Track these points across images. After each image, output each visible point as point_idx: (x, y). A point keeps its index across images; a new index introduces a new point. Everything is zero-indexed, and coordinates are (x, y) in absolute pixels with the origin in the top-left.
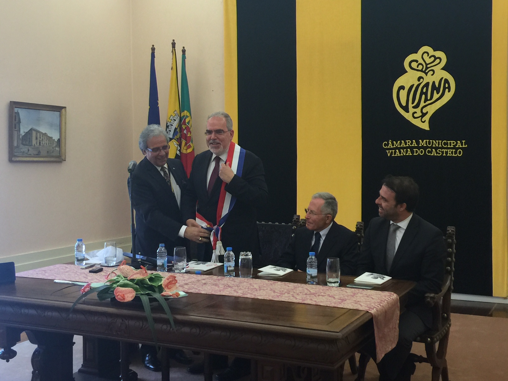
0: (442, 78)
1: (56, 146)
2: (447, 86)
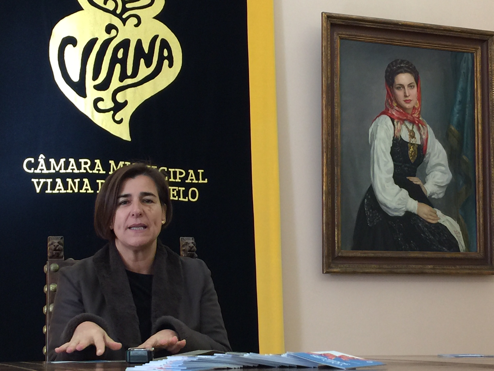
0: (157, 36)
2: (166, 53)
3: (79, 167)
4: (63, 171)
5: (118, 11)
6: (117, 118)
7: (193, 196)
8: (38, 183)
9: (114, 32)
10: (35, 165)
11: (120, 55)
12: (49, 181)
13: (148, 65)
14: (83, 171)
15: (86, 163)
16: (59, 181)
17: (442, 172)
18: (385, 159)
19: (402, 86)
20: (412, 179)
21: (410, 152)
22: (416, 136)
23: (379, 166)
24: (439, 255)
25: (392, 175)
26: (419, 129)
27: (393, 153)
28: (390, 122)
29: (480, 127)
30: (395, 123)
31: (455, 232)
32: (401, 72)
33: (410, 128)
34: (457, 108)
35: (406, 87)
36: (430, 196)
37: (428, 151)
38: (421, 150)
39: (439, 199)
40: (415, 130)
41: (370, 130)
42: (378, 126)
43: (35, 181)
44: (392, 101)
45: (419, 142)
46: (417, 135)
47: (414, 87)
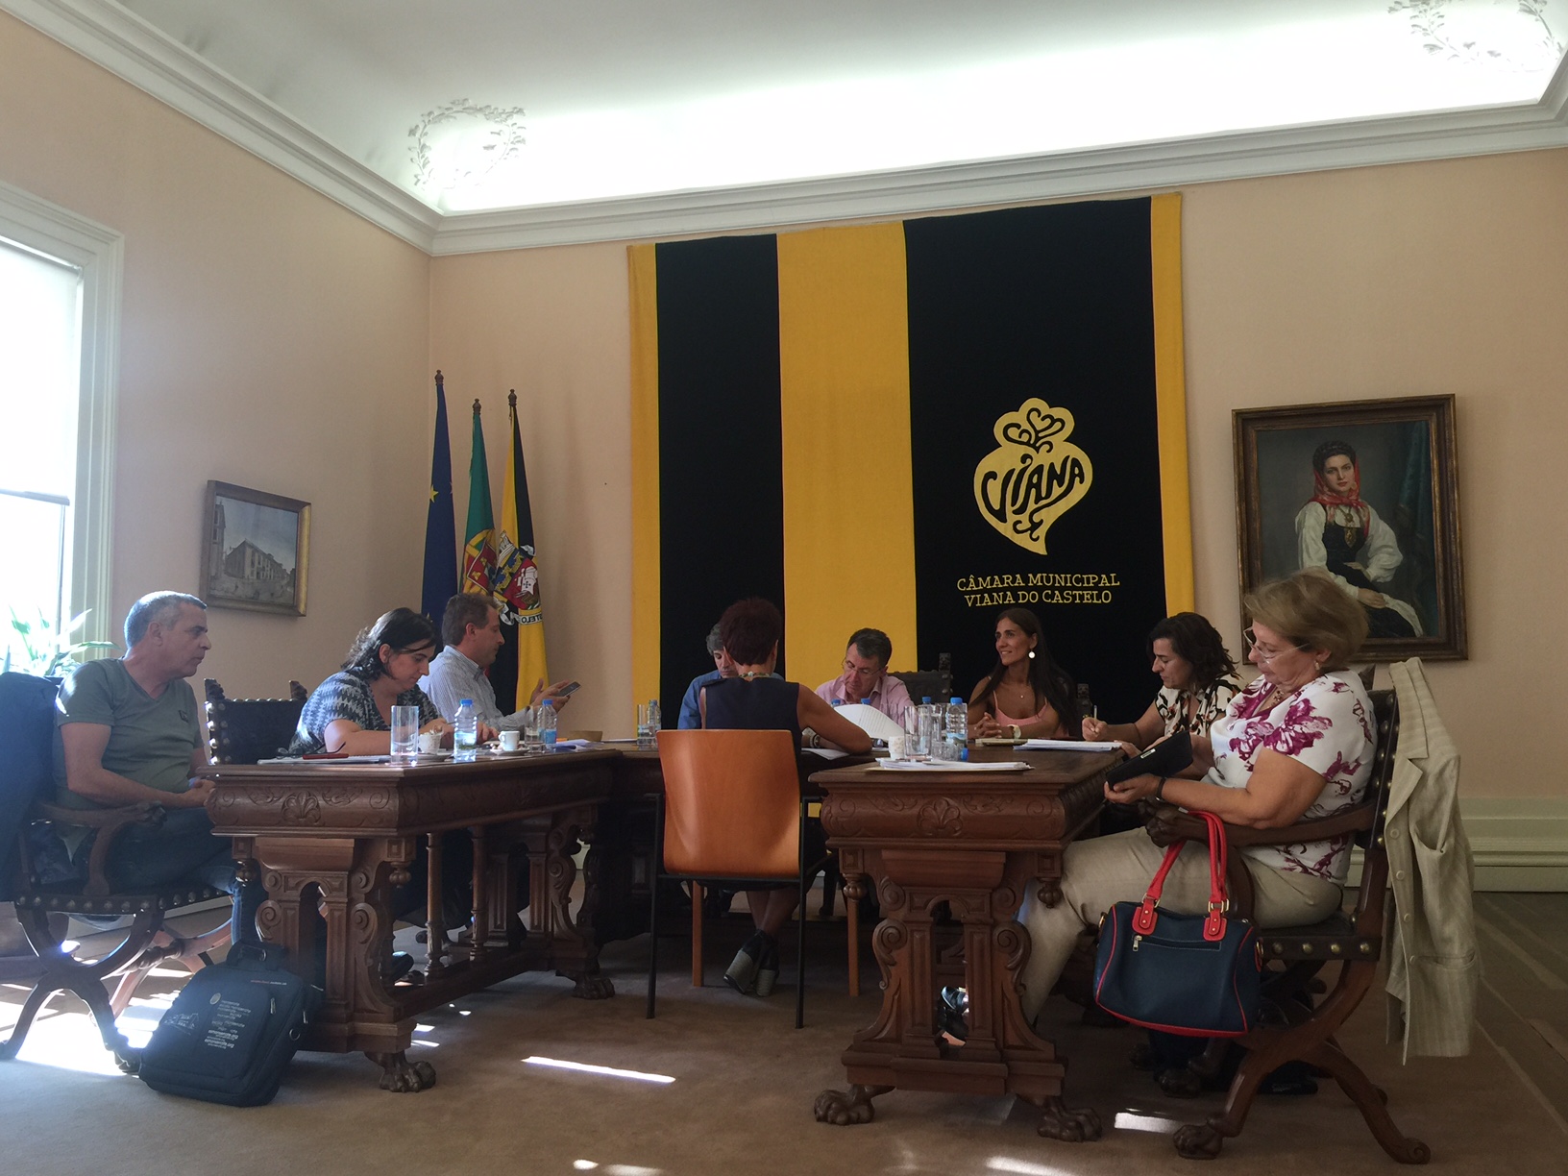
0: (1068, 457)
1: (288, 584)
2: (1077, 471)
3: (1002, 583)
4: (989, 587)
5: (1032, 442)
6: (1034, 536)
7: (1107, 600)
8: (970, 599)
9: (1028, 461)
10: (967, 584)
11: (1035, 480)
12: (978, 596)
13: (1060, 485)
14: (1006, 585)
15: (1008, 578)
16: (986, 595)
17: (1390, 554)
18: (1316, 547)
19: (1336, 469)
20: (1349, 564)
21: (1347, 536)
22: (1354, 519)
23: (1309, 557)
24: (1388, 641)
25: (1325, 562)
26: (1358, 511)
27: (1326, 539)
28: (1321, 509)
29: (1437, 501)
30: (1327, 508)
31: (1410, 616)
32: (1334, 455)
33: (1347, 512)
34: (1407, 483)
35: (1340, 470)
36: (1375, 581)
37: (1371, 531)
38: (1362, 534)
39: (1385, 583)
40: (1353, 513)
41: (1297, 520)
42: (1305, 514)
43: (967, 597)
44: (1322, 486)
45: (1358, 525)
46: (1356, 518)
47: (1350, 468)
